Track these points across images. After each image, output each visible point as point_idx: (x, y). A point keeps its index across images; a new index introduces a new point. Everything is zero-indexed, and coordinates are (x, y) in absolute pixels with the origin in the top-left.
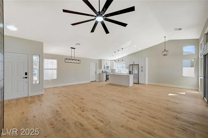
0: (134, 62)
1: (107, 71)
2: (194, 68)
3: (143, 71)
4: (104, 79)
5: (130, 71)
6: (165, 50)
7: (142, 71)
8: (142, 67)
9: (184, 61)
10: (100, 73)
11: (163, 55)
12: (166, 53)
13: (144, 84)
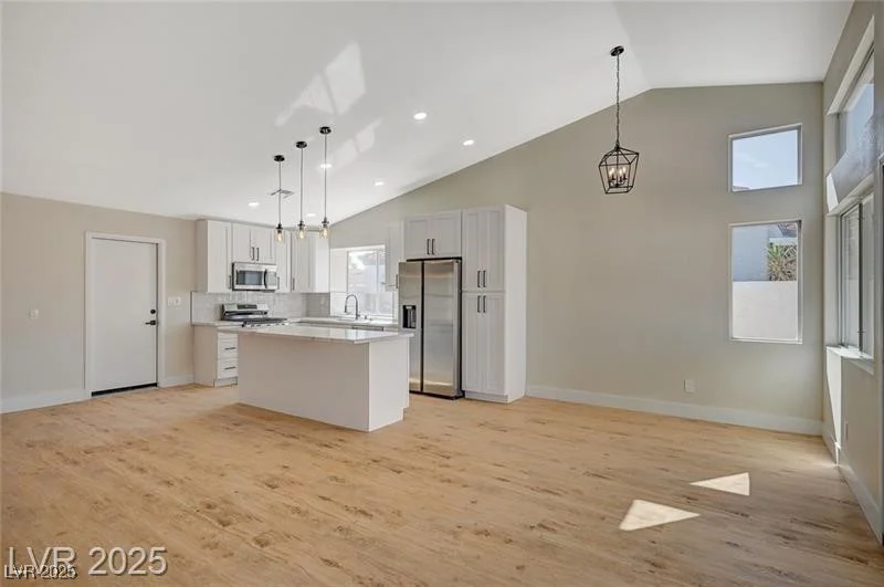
0: (431, 243)
1: (261, 308)
2: (794, 284)
3: (488, 302)
4: (221, 366)
5: (409, 303)
6: (618, 148)
7: (482, 305)
8: (481, 278)
9: (739, 234)
10: (193, 326)
11: (606, 181)
12: (623, 171)
13: (497, 403)
